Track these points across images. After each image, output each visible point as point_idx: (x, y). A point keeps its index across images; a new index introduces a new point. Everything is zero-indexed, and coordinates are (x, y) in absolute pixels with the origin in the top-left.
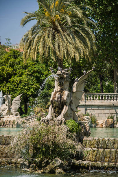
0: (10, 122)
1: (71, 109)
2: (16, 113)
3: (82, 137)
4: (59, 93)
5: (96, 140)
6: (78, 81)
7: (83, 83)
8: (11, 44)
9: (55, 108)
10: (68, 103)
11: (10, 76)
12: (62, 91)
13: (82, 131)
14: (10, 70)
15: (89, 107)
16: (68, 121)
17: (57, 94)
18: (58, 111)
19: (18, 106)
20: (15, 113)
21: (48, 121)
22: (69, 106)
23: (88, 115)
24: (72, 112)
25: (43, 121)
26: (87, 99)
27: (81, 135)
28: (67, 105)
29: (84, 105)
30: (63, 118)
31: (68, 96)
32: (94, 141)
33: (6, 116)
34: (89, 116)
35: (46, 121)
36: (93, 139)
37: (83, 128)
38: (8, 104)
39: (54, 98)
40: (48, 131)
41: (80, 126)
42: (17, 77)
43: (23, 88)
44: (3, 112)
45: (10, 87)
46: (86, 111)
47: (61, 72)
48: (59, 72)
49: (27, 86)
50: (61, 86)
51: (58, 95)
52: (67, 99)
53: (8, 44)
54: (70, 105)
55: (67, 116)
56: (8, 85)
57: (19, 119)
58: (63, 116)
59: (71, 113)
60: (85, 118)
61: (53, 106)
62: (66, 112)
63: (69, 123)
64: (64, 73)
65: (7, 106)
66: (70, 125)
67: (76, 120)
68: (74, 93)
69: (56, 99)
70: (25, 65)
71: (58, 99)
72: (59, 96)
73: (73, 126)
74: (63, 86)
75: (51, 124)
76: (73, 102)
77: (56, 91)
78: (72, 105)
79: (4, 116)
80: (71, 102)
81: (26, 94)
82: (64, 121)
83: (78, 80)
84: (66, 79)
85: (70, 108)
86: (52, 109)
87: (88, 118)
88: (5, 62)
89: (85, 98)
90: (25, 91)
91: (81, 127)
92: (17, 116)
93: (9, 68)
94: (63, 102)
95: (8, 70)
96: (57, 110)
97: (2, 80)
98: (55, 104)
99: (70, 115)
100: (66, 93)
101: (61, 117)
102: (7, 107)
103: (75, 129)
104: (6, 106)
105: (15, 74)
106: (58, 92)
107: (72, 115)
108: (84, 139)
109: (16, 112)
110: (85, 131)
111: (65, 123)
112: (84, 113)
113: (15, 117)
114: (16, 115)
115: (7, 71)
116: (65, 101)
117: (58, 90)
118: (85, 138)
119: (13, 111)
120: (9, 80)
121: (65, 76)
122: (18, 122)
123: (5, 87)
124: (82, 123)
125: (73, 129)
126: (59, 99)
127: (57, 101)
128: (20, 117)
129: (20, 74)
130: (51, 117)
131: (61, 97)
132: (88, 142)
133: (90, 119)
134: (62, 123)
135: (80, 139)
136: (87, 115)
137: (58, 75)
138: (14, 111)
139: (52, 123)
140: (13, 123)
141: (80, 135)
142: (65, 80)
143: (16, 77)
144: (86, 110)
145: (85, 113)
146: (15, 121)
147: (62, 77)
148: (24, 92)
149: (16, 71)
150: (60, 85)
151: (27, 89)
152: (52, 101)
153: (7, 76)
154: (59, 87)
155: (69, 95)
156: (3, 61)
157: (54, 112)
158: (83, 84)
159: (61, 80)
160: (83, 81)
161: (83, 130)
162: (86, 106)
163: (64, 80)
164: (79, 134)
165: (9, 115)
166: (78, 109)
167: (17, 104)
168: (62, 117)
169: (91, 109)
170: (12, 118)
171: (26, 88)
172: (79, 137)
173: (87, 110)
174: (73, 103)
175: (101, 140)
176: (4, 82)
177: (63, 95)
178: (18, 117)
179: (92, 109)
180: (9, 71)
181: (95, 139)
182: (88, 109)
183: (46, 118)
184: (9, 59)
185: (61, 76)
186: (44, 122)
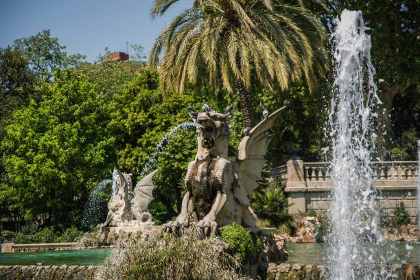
0: (130, 235)
1: (236, 200)
2: (144, 215)
3: (263, 264)
4: (205, 163)
5: (297, 270)
6: (251, 135)
7: (262, 139)
8: (145, 57)
9: (195, 198)
10: (227, 186)
11: (139, 130)
12: (211, 158)
13: (266, 251)
14: (141, 117)
15: (314, 194)
16: (226, 228)
17: (201, 166)
18: (203, 206)
19: (148, 199)
20: (142, 214)
21: (178, 228)
22: (231, 193)
23: (313, 213)
24: (239, 208)
25: (168, 229)
26: (310, 178)
27: (263, 260)
28: (224, 191)
29: (303, 191)
30: (215, 221)
31: (226, 170)
32: (291, 272)
33: (122, 223)
34: (315, 216)
35: (173, 229)
36: (291, 268)
37: (266, 242)
38: (124, 195)
39: (194, 175)
40: (174, 253)
41: (258, 240)
42: (158, 131)
43: (172, 156)
44: (114, 214)
45: (141, 157)
46: (308, 205)
47: (208, 114)
48: (202, 115)
49: (181, 152)
50: (209, 148)
51: (202, 168)
52: (223, 176)
53: (139, 57)
54: (232, 190)
55: (227, 217)
56: (135, 152)
57: (150, 228)
58: (214, 218)
59: (235, 211)
60: (307, 222)
61: (191, 195)
62: (222, 208)
63: (230, 233)
64: (215, 118)
65: (123, 200)
66: (229, 237)
67: (250, 225)
68: (243, 163)
69: (198, 178)
70: (175, 103)
71: (202, 177)
72: (205, 170)
73: (238, 239)
74: (214, 148)
75: (184, 238)
76: (240, 183)
77: (198, 160)
78: (237, 190)
79: (118, 224)
80: (235, 184)
81: (177, 171)
82: (214, 227)
83: (251, 132)
84: (221, 130)
85: (231, 197)
86: (191, 201)
87: (313, 222)
88: (127, 98)
89: (305, 174)
90: (175, 164)
91: (262, 240)
92: (147, 223)
93: (138, 113)
94: (213, 185)
95: (136, 119)
96: (200, 204)
97: (123, 140)
98: (195, 191)
99: (234, 213)
100: (221, 163)
101: (209, 220)
102: (123, 202)
103: (242, 245)
104: (121, 199)
105: (152, 126)
106: (202, 161)
107: (239, 214)
108: (270, 269)
109: (145, 213)
110: (273, 250)
111: (218, 233)
112: (303, 209)
113: (142, 223)
114: (144, 220)
115: (133, 120)
116: (218, 181)
117: (202, 157)
118: (272, 267)
119: (135, 209)
120: (140, 140)
121: (218, 123)
122: (148, 236)
123: (131, 157)
124: (264, 233)
125: (238, 246)
126: (205, 178)
127: (200, 183)
128: (153, 223)
129: (163, 124)
130: (187, 221)
131: (208, 174)
132: (278, 275)
133: (318, 223)
134: (211, 234)
135: (259, 268)
136: (311, 215)
137: (200, 122)
138: (137, 209)
139: (187, 234)
140: (139, 237)
141: (260, 259)
142: (219, 133)
143: (153, 132)
144: (308, 202)
145: (307, 210)
146: (141, 233)
147: (211, 125)
148: (173, 166)
149: (153, 118)
150: (207, 146)
151: (180, 160)
152: (189, 183)
153: (133, 131)
154: (206, 150)
155: (230, 168)
156: (123, 96)
157: (195, 210)
158: (264, 141)
159: (208, 133)
160: (263, 135)
161: (267, 247)
162: (308, 194)
163: (215, 135)
164: (257, 257)
165: (129, 220)
166: (290, 200)
167: (146, 194)
168: (211, 218)
169: (319, 199)
170: (135, 227)
171: (177, 156)
172: (257, 264)
173: (310, 203)
174: (239, 187)
175: (308, 271)
176: (127, 144)
177: (213, 168)
178: (149, 225)
179: (323, 199)
180: (138, 120)
181: (294, 268)
182: (312, 199)
183: (175, 224)
184: (139, 91)
185: (208, 123)
186: (171, 231)
